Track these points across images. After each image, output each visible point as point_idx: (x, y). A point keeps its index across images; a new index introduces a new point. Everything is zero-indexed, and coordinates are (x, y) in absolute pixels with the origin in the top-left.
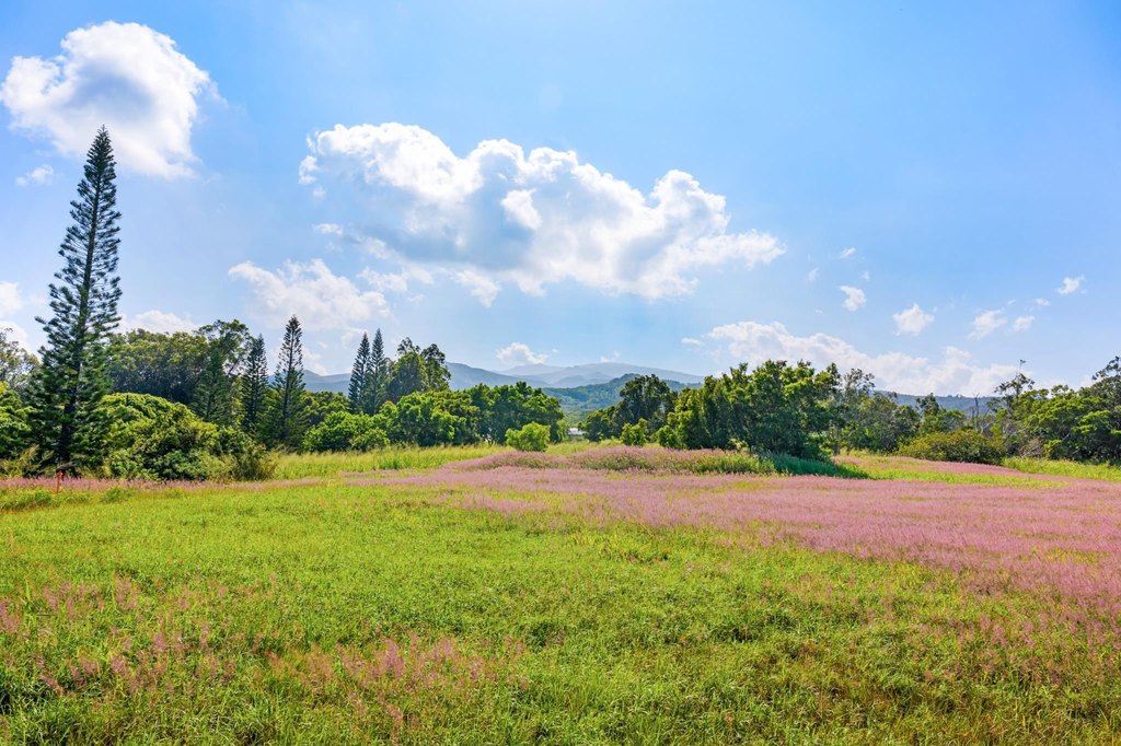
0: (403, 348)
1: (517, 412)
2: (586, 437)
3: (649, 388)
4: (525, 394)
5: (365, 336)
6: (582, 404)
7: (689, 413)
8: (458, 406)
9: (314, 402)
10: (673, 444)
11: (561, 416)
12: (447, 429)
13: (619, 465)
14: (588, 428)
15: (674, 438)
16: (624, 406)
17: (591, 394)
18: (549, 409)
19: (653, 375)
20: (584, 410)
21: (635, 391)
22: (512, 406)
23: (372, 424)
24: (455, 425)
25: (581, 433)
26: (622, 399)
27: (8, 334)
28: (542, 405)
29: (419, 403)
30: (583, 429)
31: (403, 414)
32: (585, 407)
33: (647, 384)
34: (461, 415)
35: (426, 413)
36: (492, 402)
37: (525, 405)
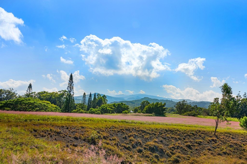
0: (98, 95)
1: (121, 108)
2: (134, 112)
3: (146, 103)
4: (122, 105)
5: (91, 93)
6: (133, 105)
7: (146, 109)
8: (111, 107)
9: (78, 106)
10: (144, 113)
11: (129, 109)
12: (110, 111)
13: (136, 115)
14: (134, 111)
15: (144, 112)
16: (141, 107)
17: (136, 102)
18: (127, 107)
19: (147, 101)
20: (134, 106)
21: (143, 104)
22: (120, 107)
23: (97, 110)
24: (111, 110)
25: (133, 112)
26: (141, 105)
27: (16, 92)
28: (125, 107)
29: (105, 107)
30: (133, 111)
31: (102, 109)
32: (134, 105)
33: (146, 102)
34: (112, 109)
35: (106, 108)
36: (117, 106)
37: (122, 107)
